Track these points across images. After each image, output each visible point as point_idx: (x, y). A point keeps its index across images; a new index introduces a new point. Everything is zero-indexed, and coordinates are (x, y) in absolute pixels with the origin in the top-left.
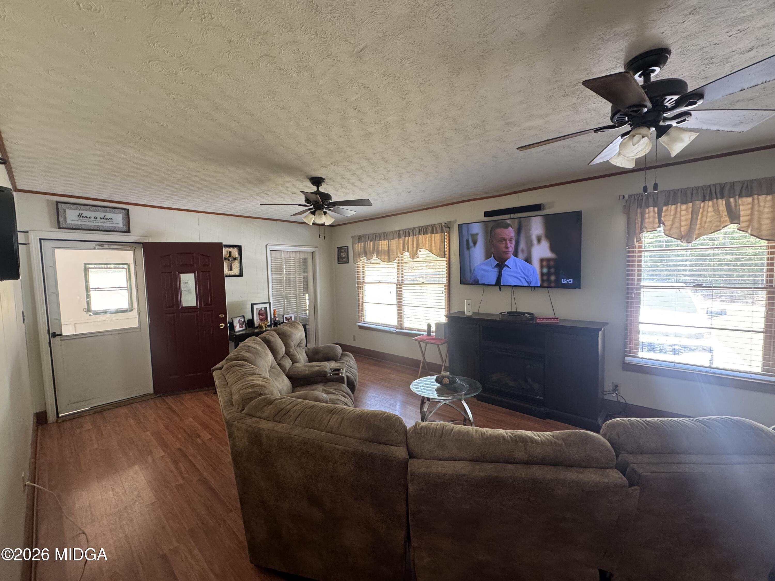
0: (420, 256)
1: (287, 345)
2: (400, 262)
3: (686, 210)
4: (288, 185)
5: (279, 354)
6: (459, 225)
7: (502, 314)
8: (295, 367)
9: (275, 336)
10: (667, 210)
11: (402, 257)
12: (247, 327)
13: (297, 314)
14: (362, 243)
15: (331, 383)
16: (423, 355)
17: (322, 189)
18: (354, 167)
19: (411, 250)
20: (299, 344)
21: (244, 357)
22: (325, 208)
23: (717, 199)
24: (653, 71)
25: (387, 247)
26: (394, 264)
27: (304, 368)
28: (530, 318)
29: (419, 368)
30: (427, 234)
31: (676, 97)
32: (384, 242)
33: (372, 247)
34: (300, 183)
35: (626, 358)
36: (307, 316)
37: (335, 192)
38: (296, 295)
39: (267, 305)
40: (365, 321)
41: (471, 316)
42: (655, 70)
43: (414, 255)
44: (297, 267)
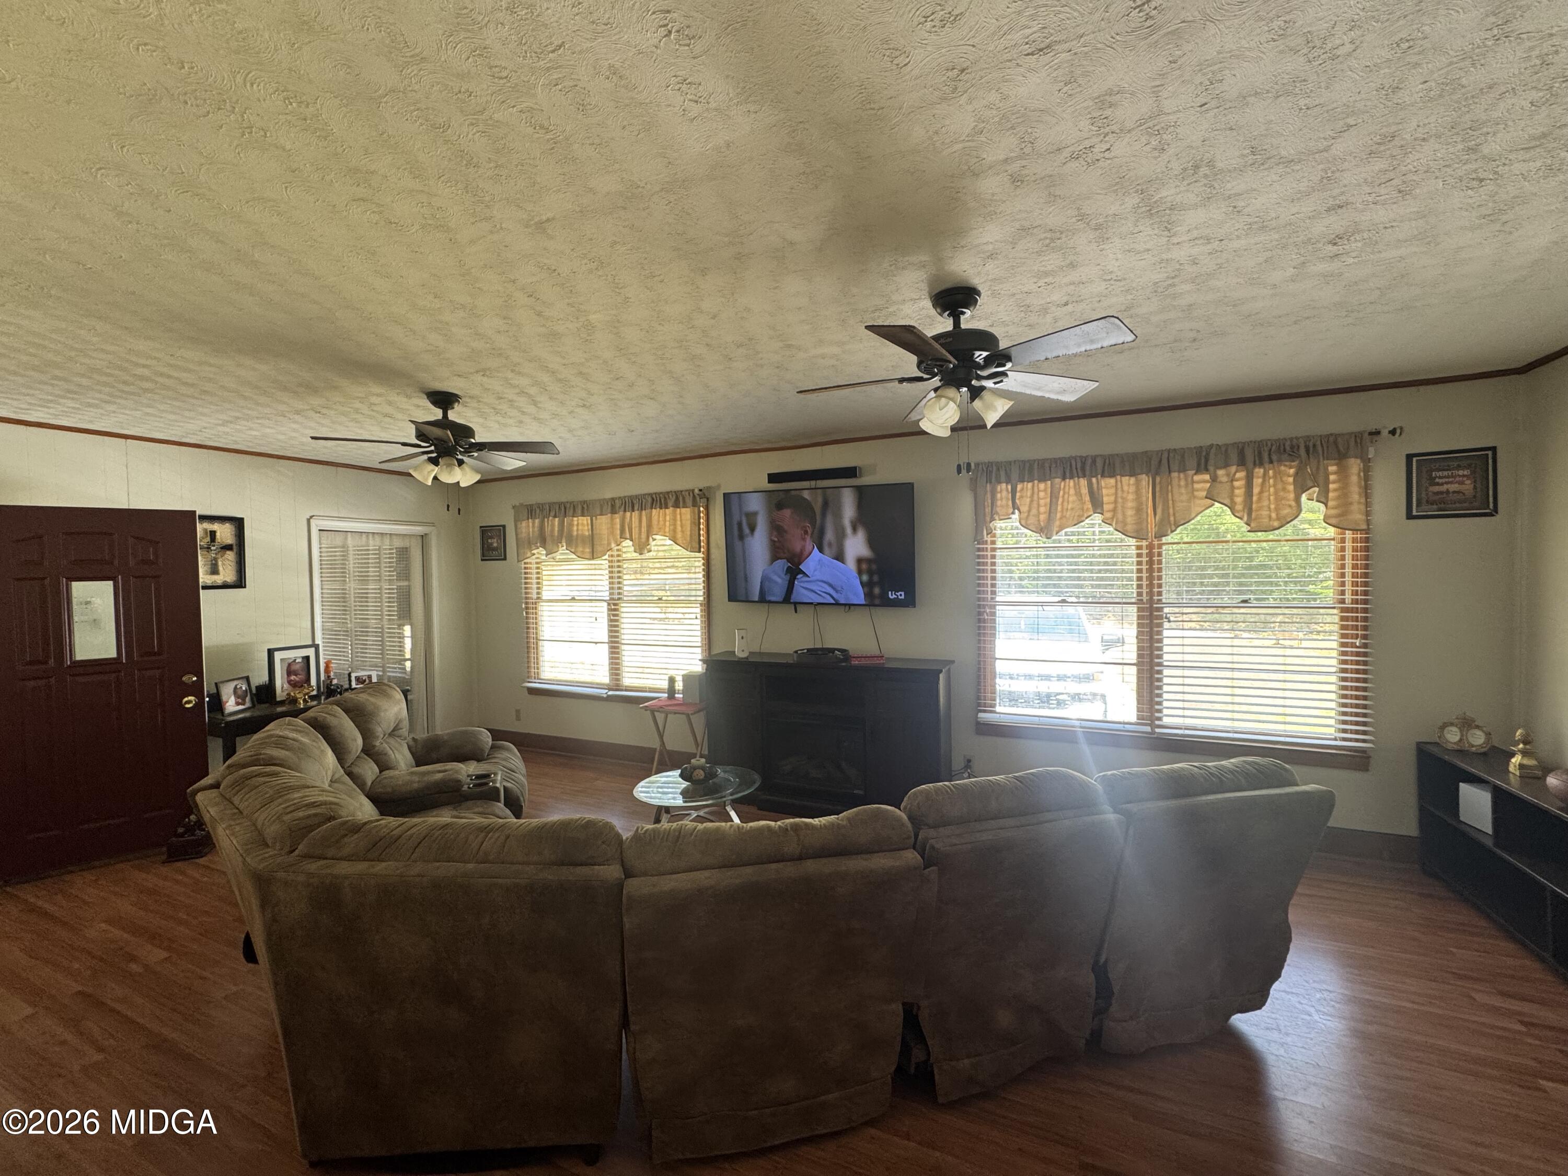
0: (653, 548)
1: (367, 734)
2: (615, 559)
3: (1045, 490)
4: (374, 399)
5: (350, 752)
6: (724, 494)
7: (799, 652)
8: (385, 778)
9: (337, 714)
10: (1022, 489)
11: (618, 550)
12: (256, 703)
13: (384, 671)
14: (537, 521)
15: (470, 803)
16: (661, 736)
17: (452, 416)
18: (524, 382)
19: (637, 536)
20: (393, 730)
21: (272, 758)
22: (460, 452)
23: (1079, 477)
24: (963, 313)
25: (588, 530)
26: (603, 562)
27: (408, 778)
28: (842, 657)
29: (653, 764)
30: (667, 507)
31: (985, 354)
32: (583, 520)
33: (556, 529)
34: (405, 400)
35: (981, 715)
36: (405, 673)
37: (481, 420)
38: (382, 628)
39: (311, 652)
40: (542, 677)
41: (747, 658)
42: (965, 313)
43: (641, 547)
44: (386, 567)
